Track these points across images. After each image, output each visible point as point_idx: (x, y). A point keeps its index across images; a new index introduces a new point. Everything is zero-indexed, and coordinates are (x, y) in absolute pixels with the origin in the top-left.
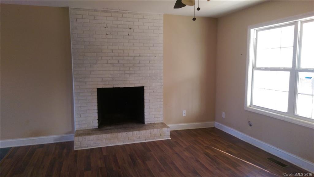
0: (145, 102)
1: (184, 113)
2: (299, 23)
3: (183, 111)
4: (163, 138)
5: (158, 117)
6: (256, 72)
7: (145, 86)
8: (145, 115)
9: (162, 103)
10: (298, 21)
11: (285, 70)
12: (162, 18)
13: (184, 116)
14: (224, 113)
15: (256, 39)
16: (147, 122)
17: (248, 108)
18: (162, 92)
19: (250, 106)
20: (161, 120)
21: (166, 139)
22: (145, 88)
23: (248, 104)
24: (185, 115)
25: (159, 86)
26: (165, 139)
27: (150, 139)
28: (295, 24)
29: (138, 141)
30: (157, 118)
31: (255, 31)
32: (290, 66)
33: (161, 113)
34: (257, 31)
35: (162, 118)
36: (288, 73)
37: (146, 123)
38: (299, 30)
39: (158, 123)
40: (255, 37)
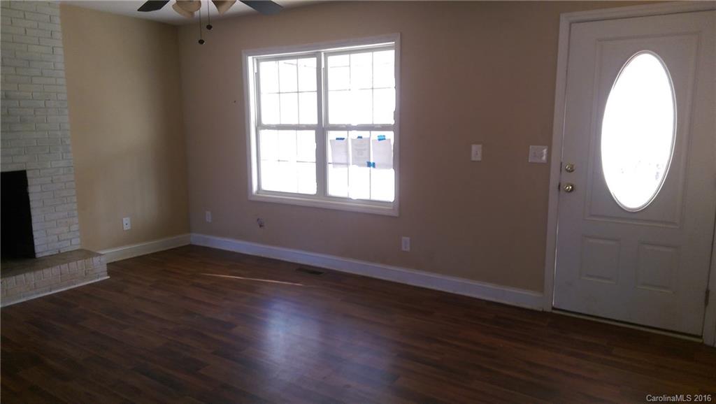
0: (31, 207)
1: (127, 223)
2: (323, 54)
3: (124, 219)
4: (92, 280)
5: (68, 240)
6: (263, 133)
7: (28, 168)
8: (35, 237)
9: (75, 206)
10: (320, 52)
11: (308, 127)
12: (58, 12)
13: (127, 231)
14: (208, 213)
15: (258, 75)
16: (42, 252)
17: (254, 196)
18: (72, 181)
19: (257, 192)
20: (75, 244)
21: (99, 280)
22: (29, 174)
23: (255, 188)
24: (129, 228)
25: (64, 167)
26: (97, 280)
27: (61, 287)
28: (317, 55)
29: (32, 294)
30: (65, 242)
31: (255, 60)
32: (315, 121)
33: (75, 227)
34: (257, 60)
35: (79, 239)
36: (313, 133)
37: (38, 255)
38: (323, 66)
39: (71, 252)
40: (256, 71)
